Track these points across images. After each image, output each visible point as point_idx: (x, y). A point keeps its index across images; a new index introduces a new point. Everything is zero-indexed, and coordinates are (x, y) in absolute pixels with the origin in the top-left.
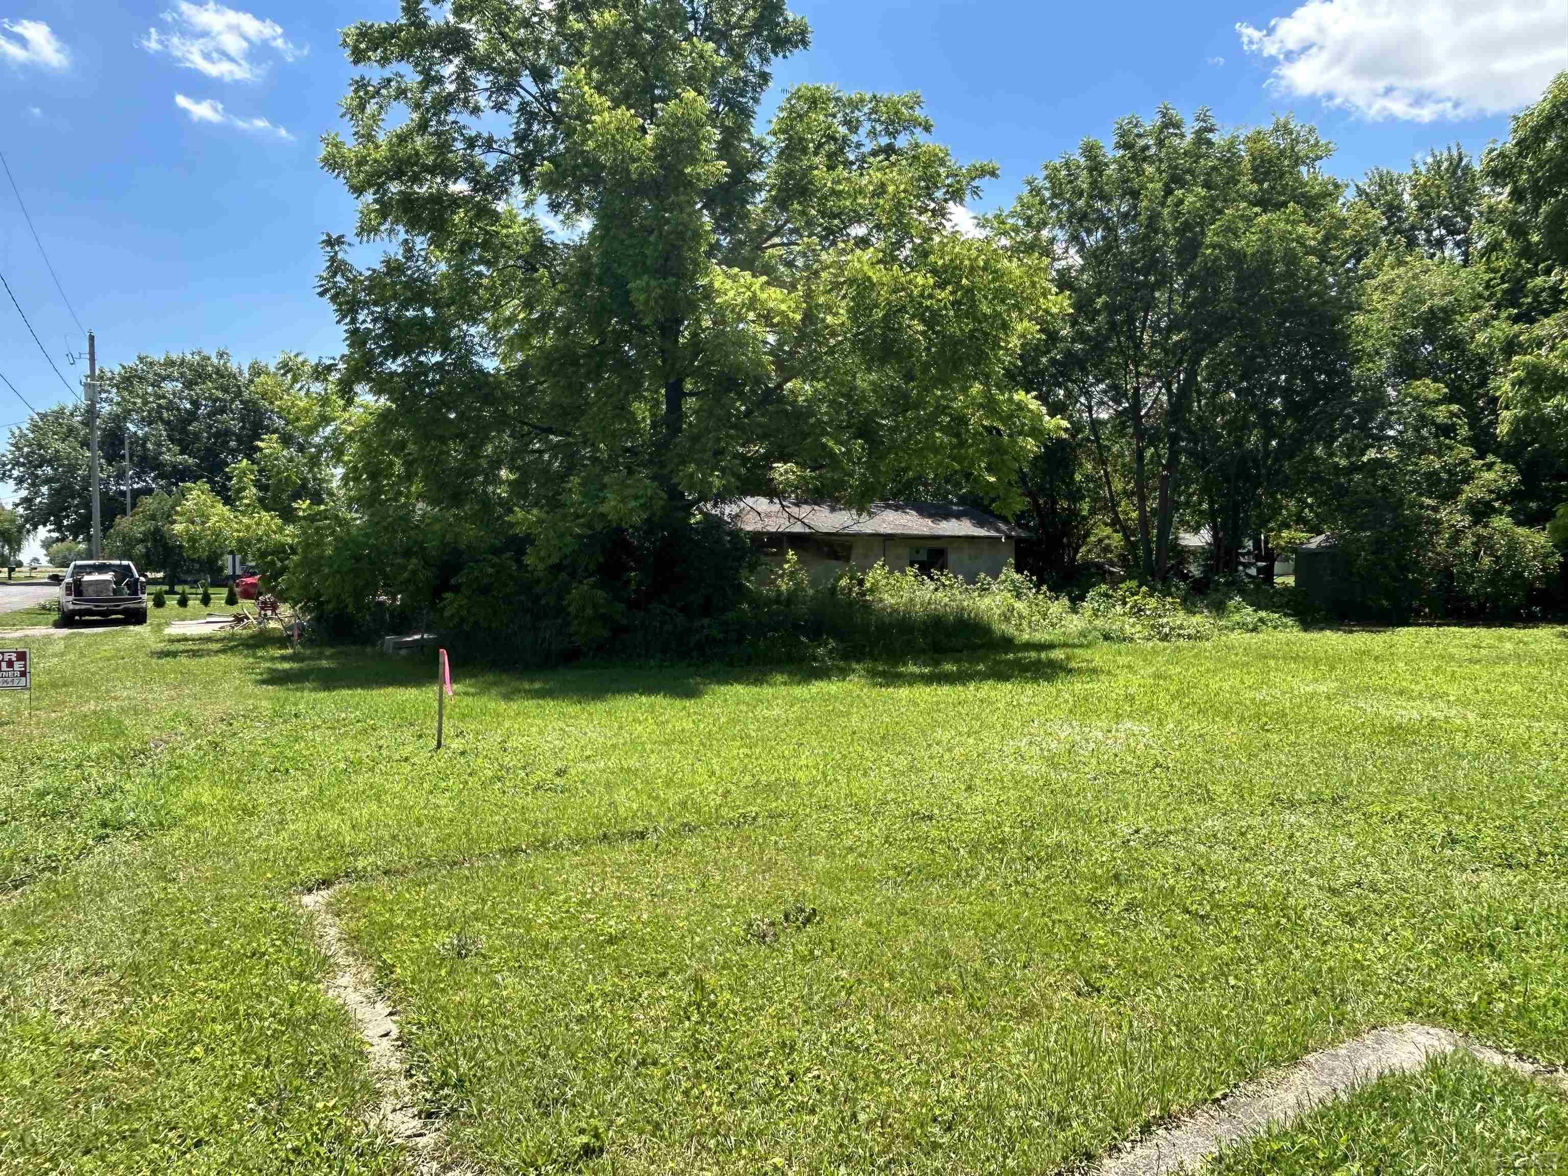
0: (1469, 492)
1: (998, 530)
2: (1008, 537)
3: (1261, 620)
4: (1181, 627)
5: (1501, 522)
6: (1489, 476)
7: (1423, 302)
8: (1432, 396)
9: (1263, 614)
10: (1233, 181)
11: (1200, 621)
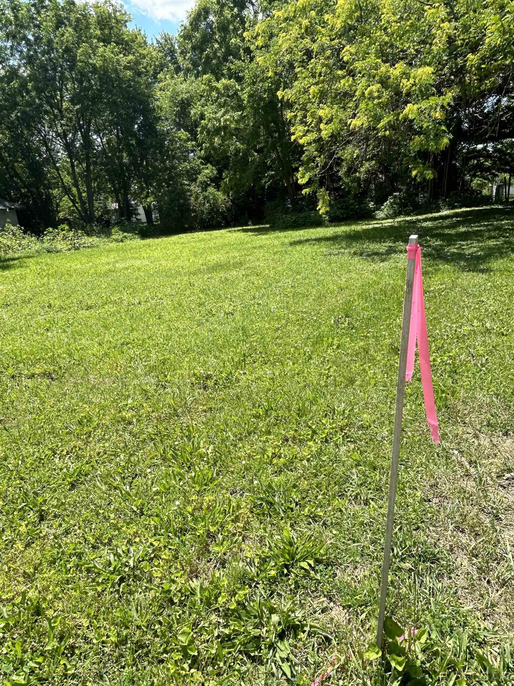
0: (200, 178)
1: (5, 206)
2: (10, 209)
3: (125, 237)
4: (84, 243)
5: (211, 190)
6: (207, 171)
7: (178, 96)
8: (184, 137)
9: (126, 234)
10: (88, 27)
11: (94, 240)
